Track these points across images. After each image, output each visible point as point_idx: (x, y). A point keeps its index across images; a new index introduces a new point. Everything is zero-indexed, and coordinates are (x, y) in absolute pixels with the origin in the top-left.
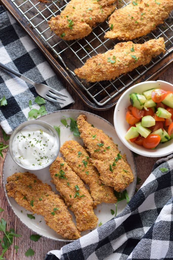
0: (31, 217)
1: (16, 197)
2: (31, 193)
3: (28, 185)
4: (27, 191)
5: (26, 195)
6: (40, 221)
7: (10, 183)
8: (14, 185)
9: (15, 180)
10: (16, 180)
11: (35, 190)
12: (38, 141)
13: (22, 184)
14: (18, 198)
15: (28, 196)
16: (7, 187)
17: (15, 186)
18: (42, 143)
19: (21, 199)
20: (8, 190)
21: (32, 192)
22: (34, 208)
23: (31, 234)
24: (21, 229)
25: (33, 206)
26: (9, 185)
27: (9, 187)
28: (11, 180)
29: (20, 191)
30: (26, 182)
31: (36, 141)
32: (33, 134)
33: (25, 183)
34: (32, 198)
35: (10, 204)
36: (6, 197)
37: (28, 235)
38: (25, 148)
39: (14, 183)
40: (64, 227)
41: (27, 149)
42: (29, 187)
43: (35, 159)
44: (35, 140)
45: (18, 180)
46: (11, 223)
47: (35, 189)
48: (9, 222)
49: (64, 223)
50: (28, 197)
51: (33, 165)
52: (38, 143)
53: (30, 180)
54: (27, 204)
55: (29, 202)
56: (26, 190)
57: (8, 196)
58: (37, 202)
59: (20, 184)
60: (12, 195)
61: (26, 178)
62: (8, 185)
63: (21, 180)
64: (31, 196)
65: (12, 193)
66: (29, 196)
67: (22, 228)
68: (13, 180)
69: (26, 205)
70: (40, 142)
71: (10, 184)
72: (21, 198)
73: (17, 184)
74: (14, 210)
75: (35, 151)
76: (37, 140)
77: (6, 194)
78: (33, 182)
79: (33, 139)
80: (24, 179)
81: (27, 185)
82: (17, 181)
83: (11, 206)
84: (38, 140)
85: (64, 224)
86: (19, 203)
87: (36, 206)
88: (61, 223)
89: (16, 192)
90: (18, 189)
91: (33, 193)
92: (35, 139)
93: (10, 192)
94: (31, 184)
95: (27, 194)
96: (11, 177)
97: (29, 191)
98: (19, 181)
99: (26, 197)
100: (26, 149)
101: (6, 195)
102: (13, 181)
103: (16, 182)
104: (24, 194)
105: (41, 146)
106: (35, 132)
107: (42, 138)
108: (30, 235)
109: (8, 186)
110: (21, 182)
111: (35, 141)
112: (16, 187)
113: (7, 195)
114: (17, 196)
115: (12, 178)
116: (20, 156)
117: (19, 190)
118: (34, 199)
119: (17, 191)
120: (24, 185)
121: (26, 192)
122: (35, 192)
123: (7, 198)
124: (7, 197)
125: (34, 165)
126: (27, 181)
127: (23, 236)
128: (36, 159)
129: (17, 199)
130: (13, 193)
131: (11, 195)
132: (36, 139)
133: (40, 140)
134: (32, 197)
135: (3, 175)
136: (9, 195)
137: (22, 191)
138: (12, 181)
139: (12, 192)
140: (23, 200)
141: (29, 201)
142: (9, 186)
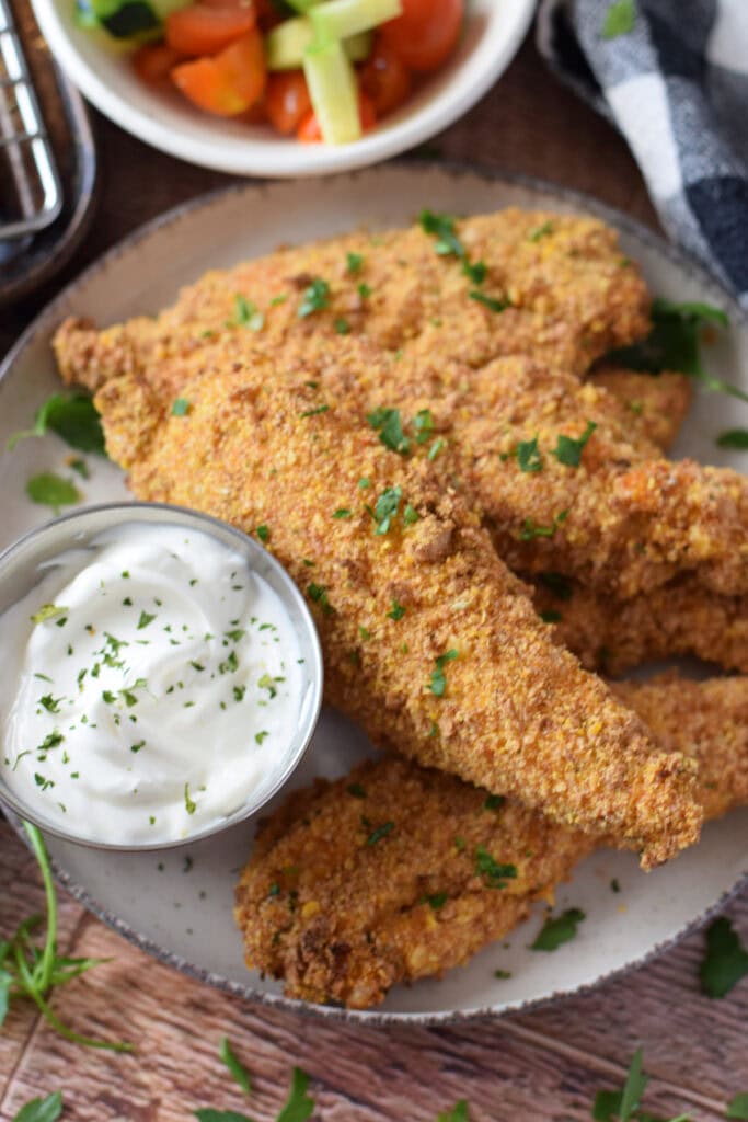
0: (560, 929)
1: (404, 959)
2: (428, 844)
3: (361, 840)
4: (400, 861)
5: (422, 880)
6: (607, 885)
7: (293, 953)
8: (327, 929)
9: (289, 914)
10: (292, 909)
11: (414, 815)
12: (107, 658)
13: (338, 876)
14: (416, 944)
15: (432, 876)
16: (310, 987)
17: (333, 928)
18: (126, 630)
19: (432, 924)
20: (339, 986)
21: (417, 835)
22: (527, 870)
23: (690, 980)
24: (634, 1037)
25: (509, 872)
26: (306, 965)
27: (318, 974)
28: (277, 940)
29: (377, 907)
30: (332, 849)
31: (104, 669)
32: (41, 681)
33: (339, 857)
34: (462, 851)
35: (430, 1015)
36: (373, 1020)
37: (691, 1004)
38: (135, 749)
39: (310, 925)
40: (729, 735)
41: (148, 740)
42: (381, 843)
43: (225, 716)
44: (95, 674)
45: (295, 895)
46: (565, 1087)
47: (407, 812)
48: (558, 1093)
49: (703, 729)
50: (443, 874)
51: (260, 738)
52: (119, 660)
53: (335, 815)
54: (480, 907)
55: (477, 883)
56: (394, 869)
57: (373, 1004)
58: (498, 832)
59: (333, 894)
60: (381, 972)
61: (307, 839)
62: (301, 974)
63: (306, 877)
64: (441, 854)
65: (368, 967)
66: (434, 868)
67: (628, 1022)
68: (284, 923)
69: (478, 920)
70: (115, 644)
71: (300, 953)
72: (424, 924)
73: (326, 913)
74: (485, 1009)
75: (171, 690)
76: (97, 666)
77: (351, 1013)
78: (356, 805)
79: (81, 686)
80: (309, 847)
81: (359, 849)
82: (303, 904)
83: (449, 1014)
84: (102, 657)
85: (712, 730)
86: (448, 953)
87: (523, 852)
88: (698, 741)
89: (370, 940)
90: (363, 913)
91: (431, 831)
92: (81, 677)
93: (355, 978)
94: (366, 822)
95: (421, 873)
96: (258, 933)
97: (407, 848)
98: (312, 888)
99: (435, 886)
100: (143, 743)
101: (364, 1016)
102: (286, 930)
103: (310, 907)
104: (408, 896)
105: (146, 643)
106: (35, 664)
107: (89, 628)
108: (692, 989)
109: (307, 981)
110: (320, 878)
111: (100, 674)
112: (341, 926)
113: (364, 1008)
114: (399, 944)
115: (265, 924)
116: (182, 805)
117: (371, 911)
118: (473, 841)
119: (367, 931)
120: (349, 864)
121: (404, 869)
122: (428, 814)
123: (385, 1016)
124: (375, 1015)
125: (265, 733)
126: (333, 840)
127: (681, 1039)
128: (223, 706)
129: (417, 958)
130: (373, 963)
131: (377, 977)
132: (91, 668)
133: (101, 642)
134: (454, 851)
135: (216, 978)
136: (369, 991)
137: (384, 896)
138: (283, 937)
139: (359, 968)
140: (446, 916)
141: (470, 885)
142: (312, 965)
